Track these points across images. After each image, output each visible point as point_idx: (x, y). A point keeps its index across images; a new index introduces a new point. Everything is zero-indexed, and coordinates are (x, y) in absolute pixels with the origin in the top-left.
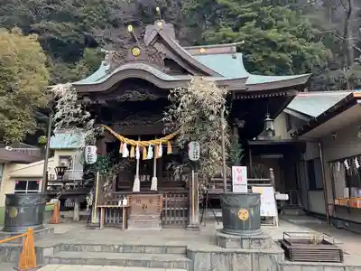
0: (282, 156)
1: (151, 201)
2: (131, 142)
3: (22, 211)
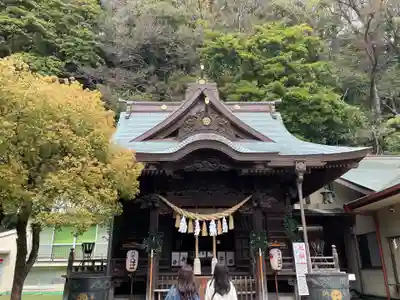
0: (321, 228)
2: (191, 215)
3: (92, 297)
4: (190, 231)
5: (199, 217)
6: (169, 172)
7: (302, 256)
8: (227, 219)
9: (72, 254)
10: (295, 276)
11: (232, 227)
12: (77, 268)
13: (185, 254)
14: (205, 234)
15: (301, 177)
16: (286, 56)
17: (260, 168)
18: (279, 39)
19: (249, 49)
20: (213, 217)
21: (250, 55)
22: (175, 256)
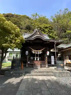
1: (38, 62)
2: (35, 50)
3: (16, 64)
4: (35, 53)
5: (36, 51)
6: (31, 42)
7: (53, 58)
8: (41, 51)
9: (14, 57)
10: (51, 61)
11: (42, 53)
12: (15, 59)
13: (33, 57)
14: (37, 54)
15: (55, 44)
16: (49, 29)
17: (48, 42)
18: (48, 26)
19: (43, 27)
20: (39, 51)
21: (43, 28)
22: (31, 57)
